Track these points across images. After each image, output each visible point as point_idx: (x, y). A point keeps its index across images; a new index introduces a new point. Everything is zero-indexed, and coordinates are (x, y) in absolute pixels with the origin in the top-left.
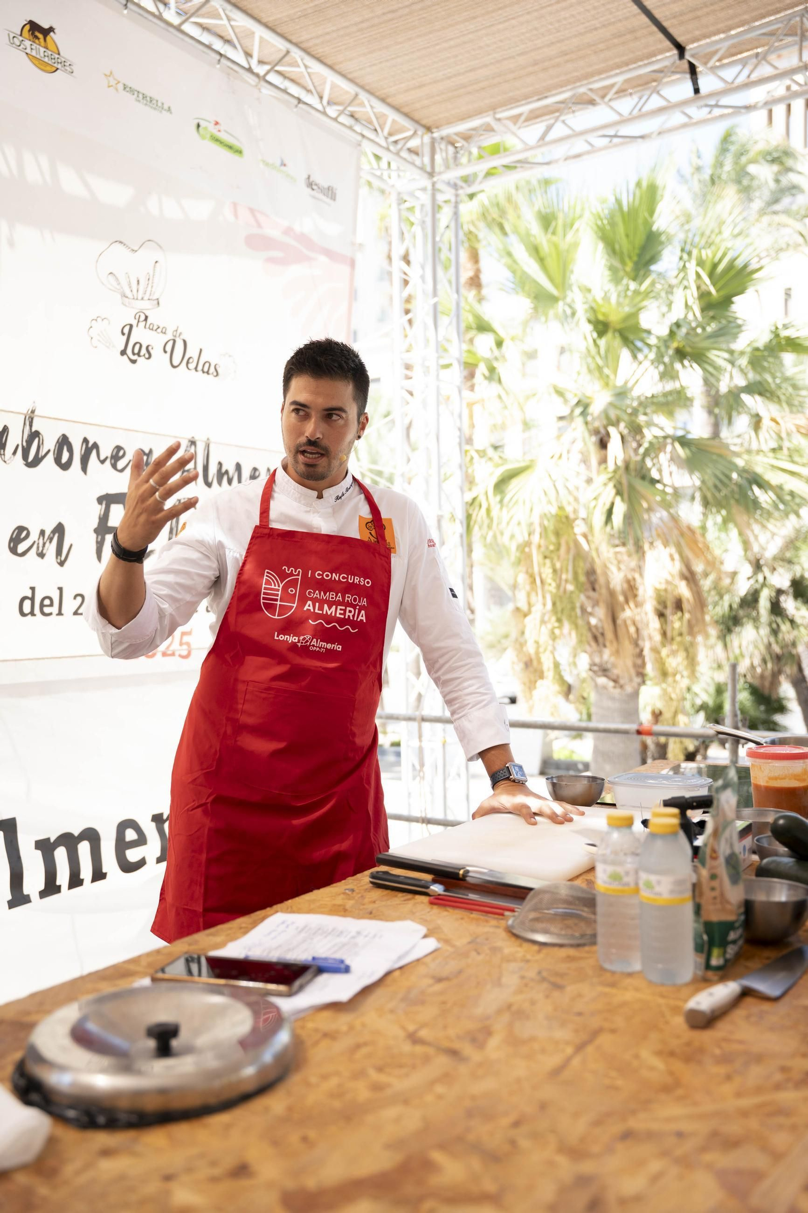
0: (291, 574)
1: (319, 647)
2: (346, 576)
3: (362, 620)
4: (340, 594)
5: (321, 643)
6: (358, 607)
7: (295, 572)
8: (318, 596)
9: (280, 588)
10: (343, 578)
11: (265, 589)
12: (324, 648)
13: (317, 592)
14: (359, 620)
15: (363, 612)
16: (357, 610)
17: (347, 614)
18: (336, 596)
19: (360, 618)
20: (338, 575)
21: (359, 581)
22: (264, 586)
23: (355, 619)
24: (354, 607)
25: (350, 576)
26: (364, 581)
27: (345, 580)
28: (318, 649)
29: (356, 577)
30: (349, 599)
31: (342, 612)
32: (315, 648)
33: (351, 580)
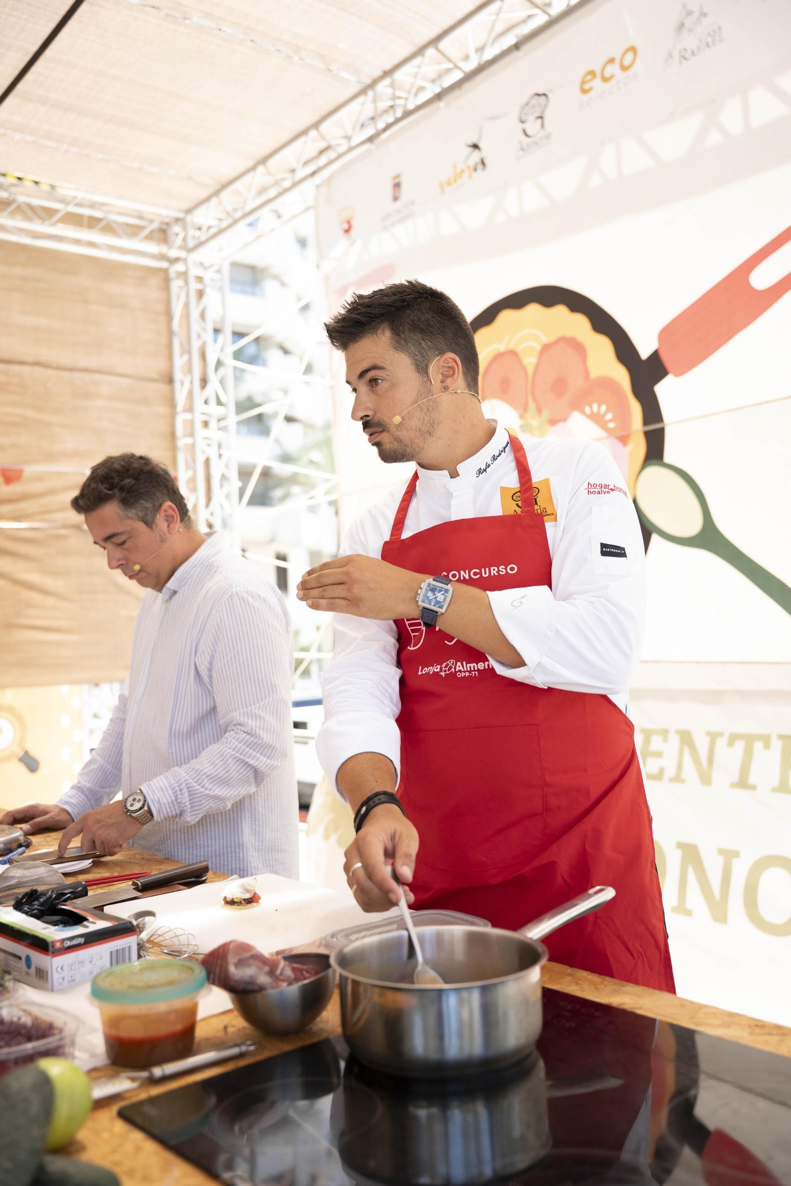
1: (467, 671)
2: (478, 571)
5: (468, 665)
10: (475, 574)
12: (474, 670)
20: (467, 571)
21: (498, 572)
25: (483, 570)
26: (506, 569)
27: (478, 576)
29: (492, 568)
32: (463, 674)
33: (485, 573)
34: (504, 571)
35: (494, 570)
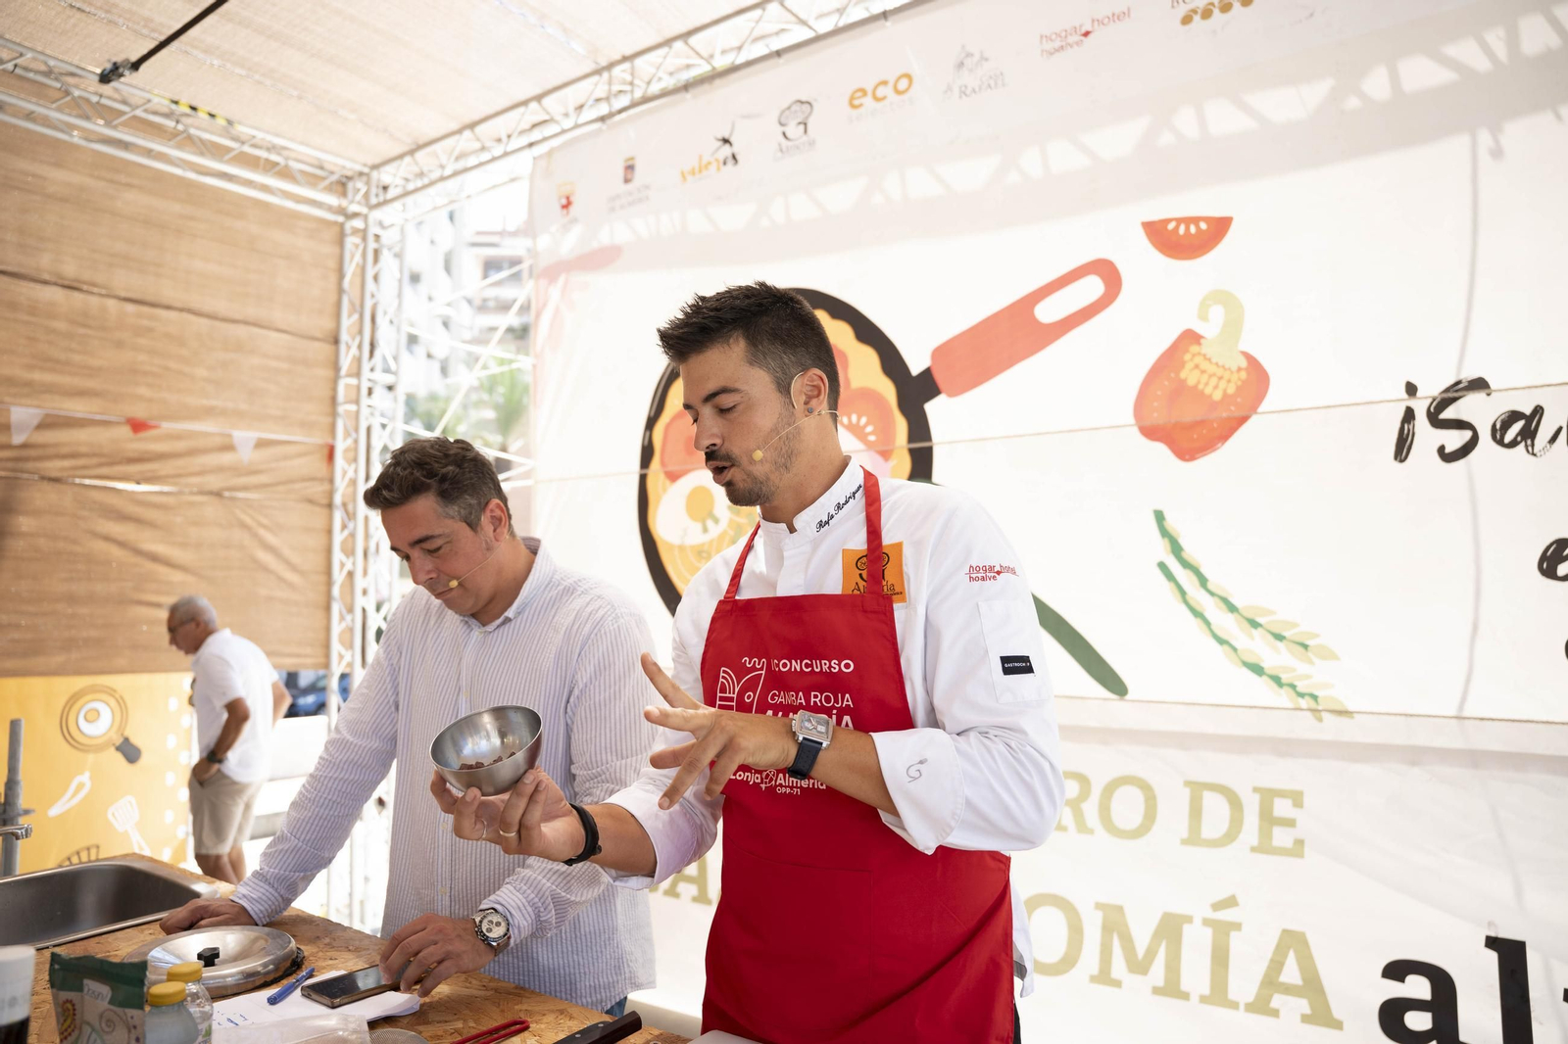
0: (754, 669)
1: (789, 786)
2: (809, 662)
4: (801, 694)
5: (791, 779)
6: (835, 712)
7: (759, 664)
8: (783, 700)
9: (735, 696)
11: (721, 699)
12: (796, 789)
13: (782, 694)
15: (846, 719)
16: (834, 718)
18: (796, 698)
20: (799, 661)
22: (719, 695)
24: (828, 712)
25: (814, 661)
27: (811, 669)
28: (788, 790)
32: (784, 790)
33: (817, 668)
34: (837, 667)
35: (826, 664)
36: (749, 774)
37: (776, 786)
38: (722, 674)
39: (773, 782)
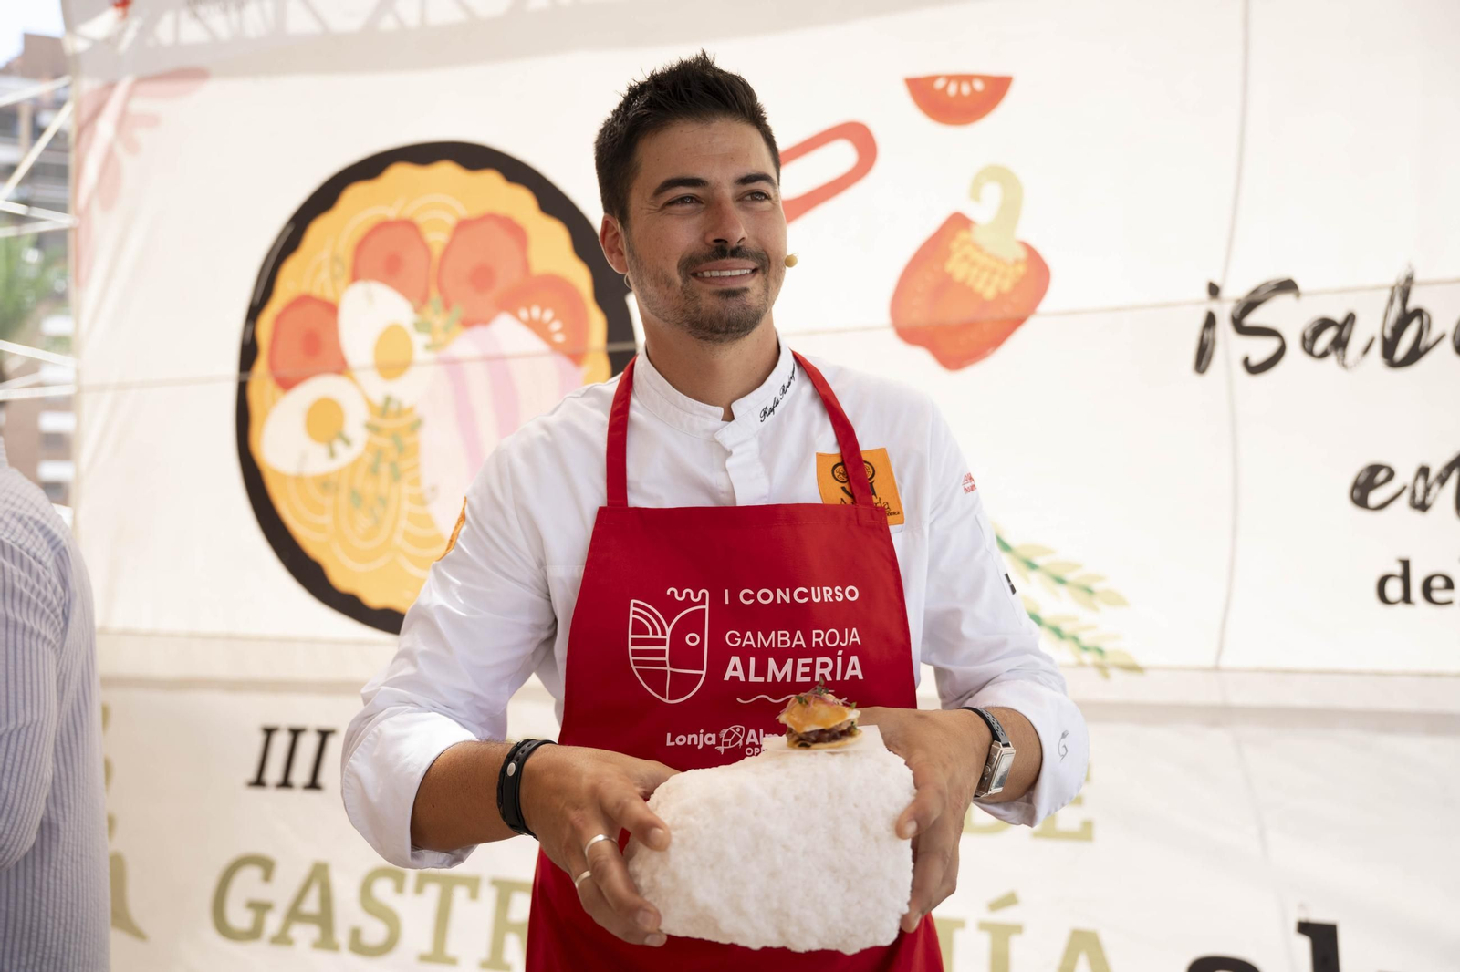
0: (688, 603)
2: (805, 590)
3: (854, 678)
4: (799, 632)
6: (840, 652)
7: (696, 596)
8: (752, 642)
9: (667, 637)
10: (801, 595)
11: (635, 642)
13: (749, 633)
14: (847, 678)
15: (854, 659)
16: (839, 660)
17: (818, 671)
18: (792, 639)
19: (850, 672)
20: (787, 590)
21: (834, 595)
22: (631, 636)
23: (838, 678)
24: (832, 653)
26: (843, 592)
27: (805, 599)
29: (825, 589)
30: (820, 640)
31: (807, 670)
32: (755, 750)
33: (817, 597)
34: (841, 595)
35: (828, 592)
36: (695, 736)
37: (744, 746)
38: (632, 608)
39: (740, 742)
